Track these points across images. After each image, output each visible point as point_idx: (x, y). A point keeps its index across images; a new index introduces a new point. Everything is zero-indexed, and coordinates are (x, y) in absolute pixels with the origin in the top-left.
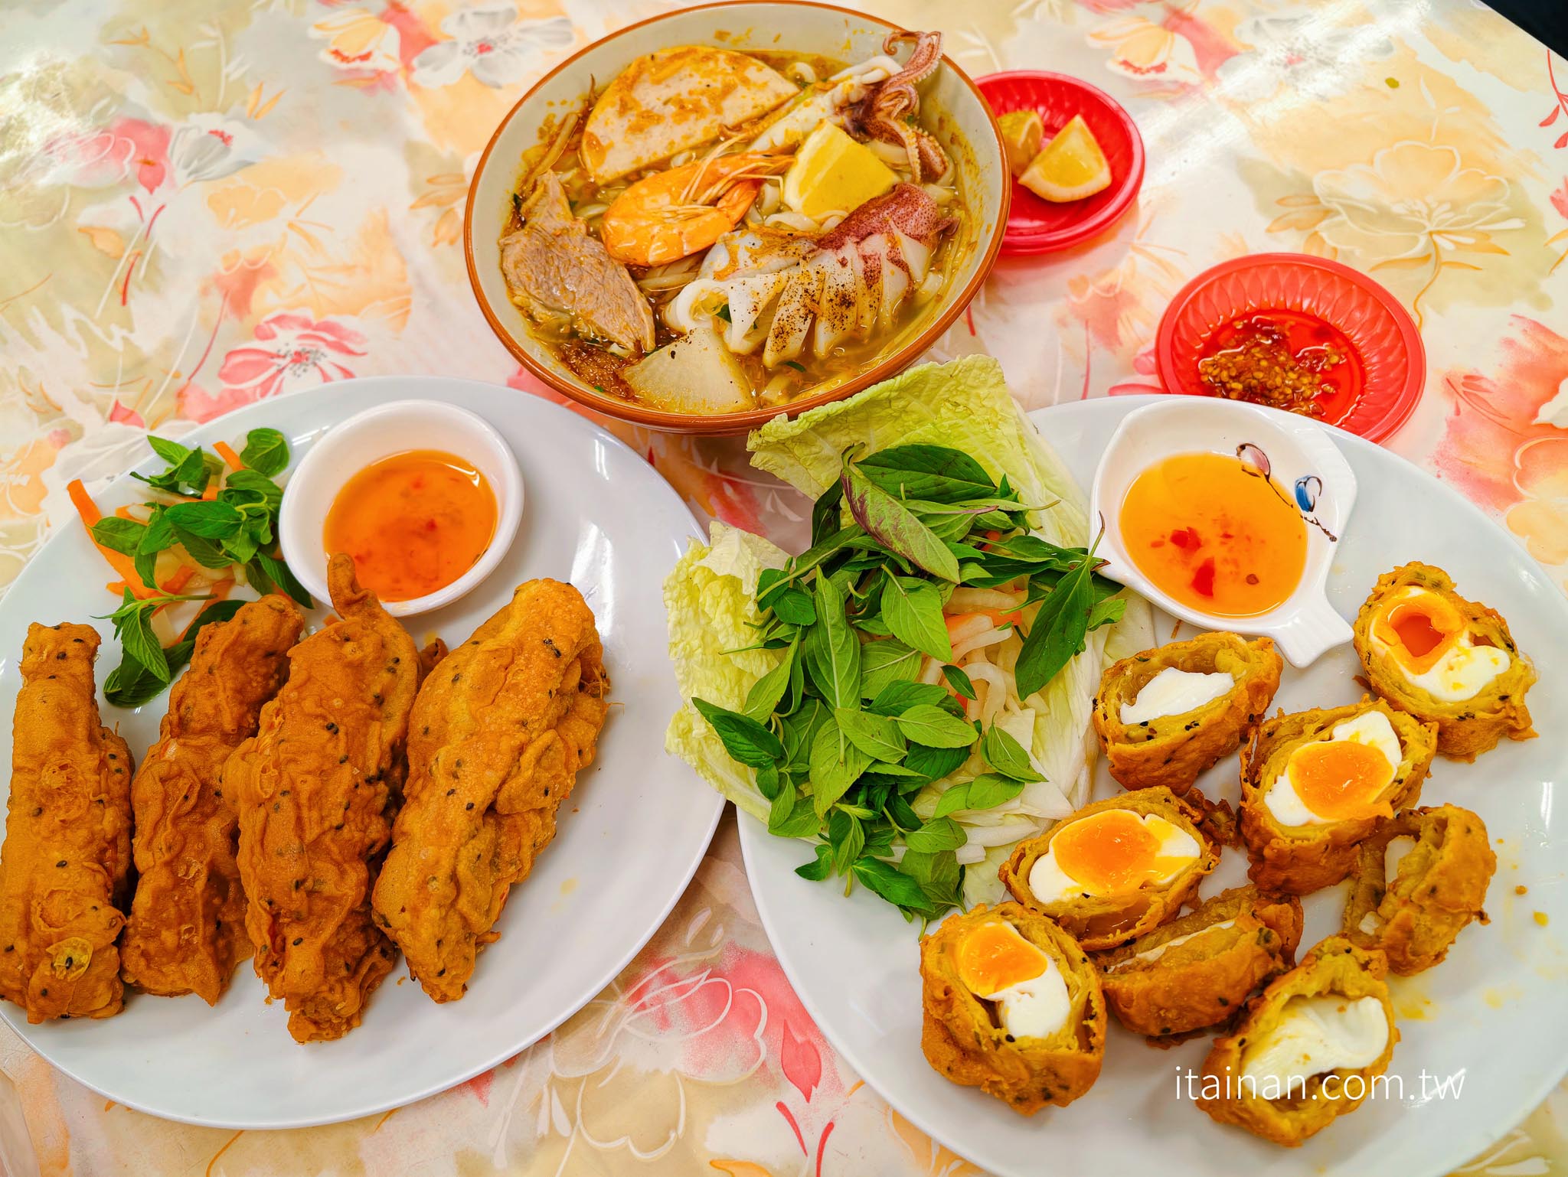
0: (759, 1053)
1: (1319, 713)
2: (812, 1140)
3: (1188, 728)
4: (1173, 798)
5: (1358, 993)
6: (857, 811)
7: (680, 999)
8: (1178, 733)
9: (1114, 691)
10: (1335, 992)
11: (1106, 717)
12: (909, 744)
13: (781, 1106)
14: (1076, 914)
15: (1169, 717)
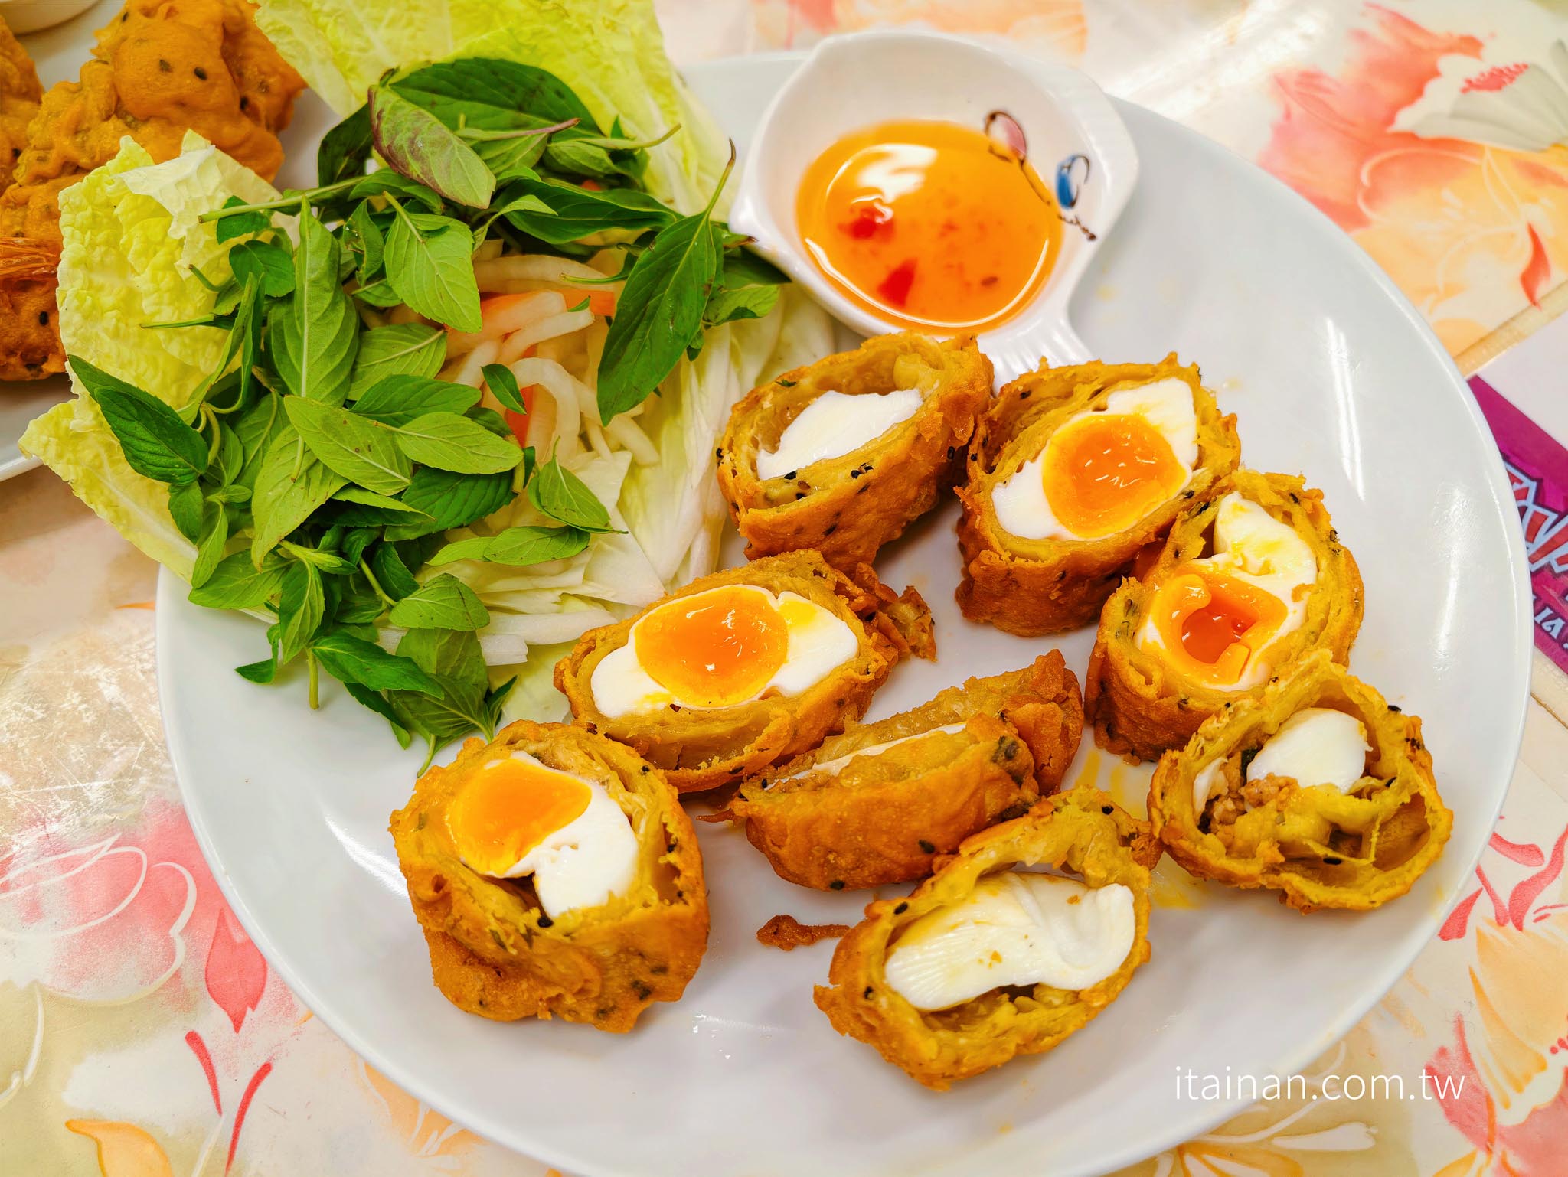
0: (172, 957)
1: (1099, 368)
2: (232, 1091)
3: (855, 474)
4: (825, 568)
5: (1103, 874)
6: (316, 558)
7: (63, 877)
8: (841, 483)
9: (748, 433)
10: (1068, 870)
11: (735, 473)
12: (418, 468)
13: (193, 1039)
14: (656, 733)
15: (827, 461)
